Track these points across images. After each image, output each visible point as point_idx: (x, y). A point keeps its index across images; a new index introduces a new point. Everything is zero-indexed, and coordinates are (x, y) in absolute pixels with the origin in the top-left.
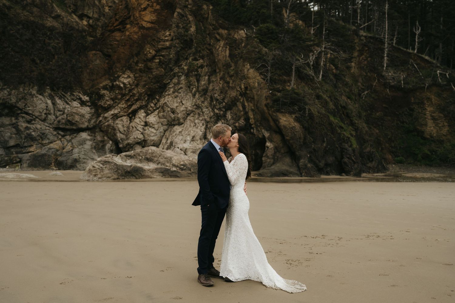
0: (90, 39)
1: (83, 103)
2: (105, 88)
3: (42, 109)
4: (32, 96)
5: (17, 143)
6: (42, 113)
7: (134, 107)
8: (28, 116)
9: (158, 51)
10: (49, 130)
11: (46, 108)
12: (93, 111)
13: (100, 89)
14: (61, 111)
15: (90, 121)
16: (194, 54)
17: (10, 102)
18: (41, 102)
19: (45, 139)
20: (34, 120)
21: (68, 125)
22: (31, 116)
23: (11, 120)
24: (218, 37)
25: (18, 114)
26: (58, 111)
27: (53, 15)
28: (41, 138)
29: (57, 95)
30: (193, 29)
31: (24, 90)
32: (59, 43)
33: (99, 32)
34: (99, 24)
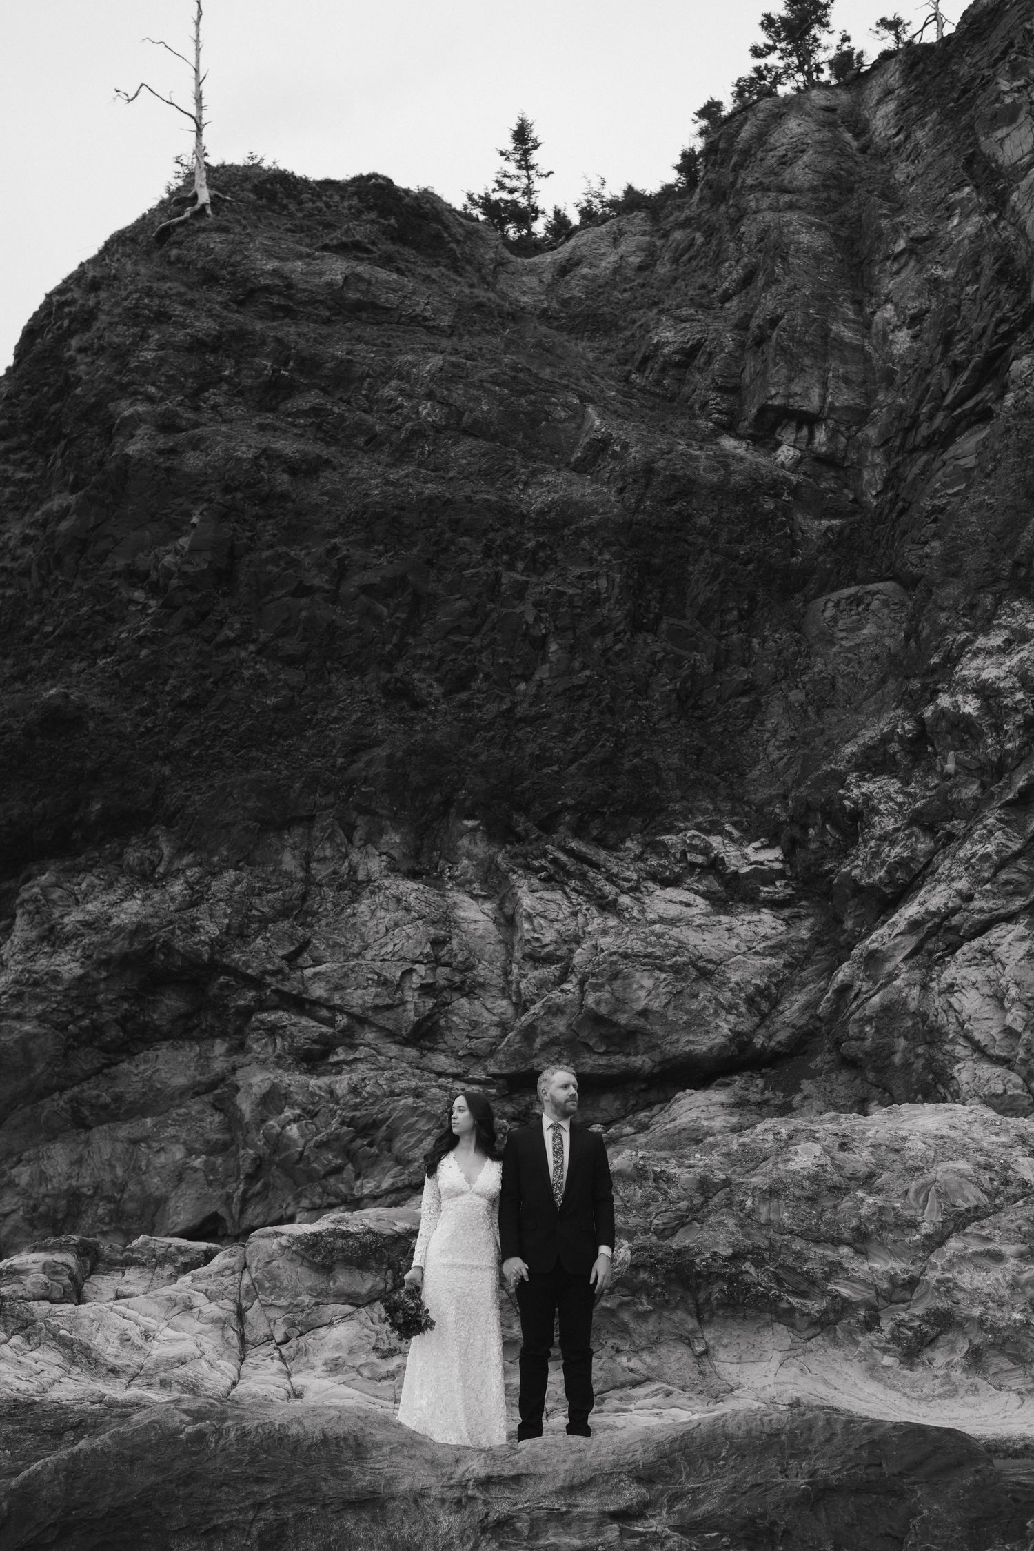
0: (815, 527)
2: (874, 763)
3: (401, 959)
4: (355, 887)
5: (209, 1209)
6: (399, 987)
8: (305, 1021)
10: (418, 1094)
11: (428, 949)
12: (804, 934)
13: (839, 779)
14: (549, 960)
15: (775, 1003)
17: (179, 944)
18: (401, 913)
19: (375, 1161)
20: (347, 1038)
21: (590, 1049)
22: (325, 1013)
23: (205, 1060)
25: (247, 1013)
26: (528, 965)
28: (350, 1156)
29: (536, 864)
31: (307, 860)
32: (594, 576)
33: (872, 477)
34: (869, 432)
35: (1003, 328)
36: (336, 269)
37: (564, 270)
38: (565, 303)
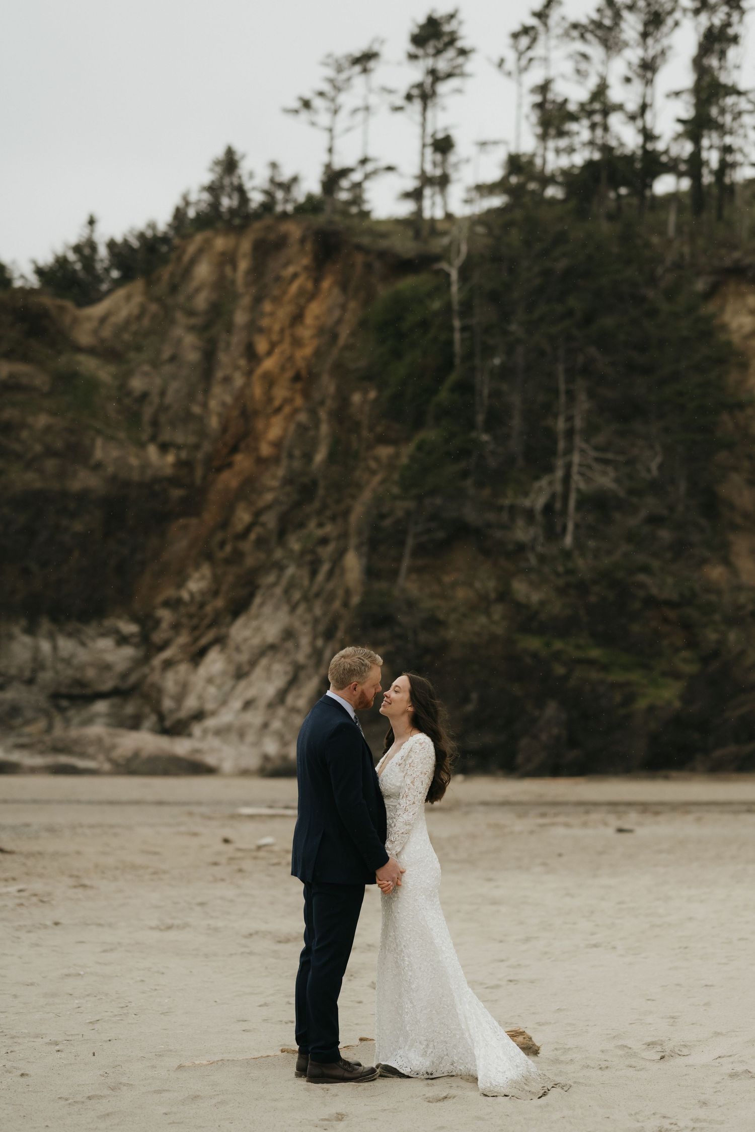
1: (122, 640)
2: (167, 604)
3: (24, 661)
6: (24, 669)
7: (204, 641)
9: (257, 514)
11: (32, 657)
12: (139, 654)
13: (156, 607)
14: (66, 661)
15: (128, 676)
16: (320, 512)
19: (16, 717)
20: (9, 683)
21: (76, 688)
24: (374, 465)
26: (60, 663)
27: (91, 464)
28: (10, 715)
29: (64, 630)
30: (320, 456)
32: (91, 522)
34: (200, 455)
35: (240, 436)
37: (103, 319)
38: (102, 341)
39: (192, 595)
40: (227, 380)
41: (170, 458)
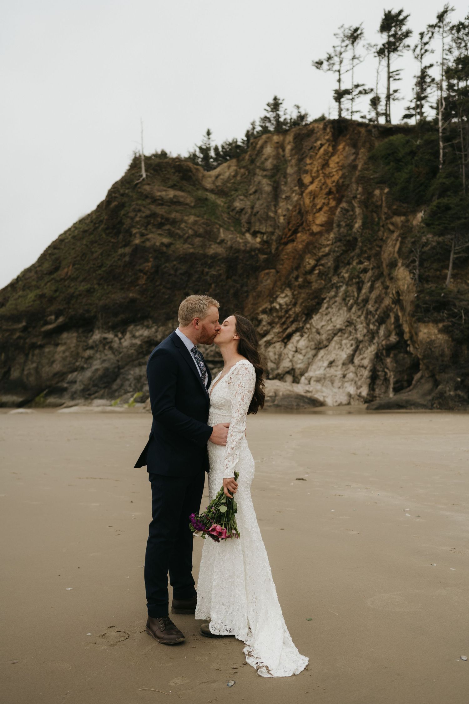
0: (263, 257)
2: (264, 312)
7: (289, 330)
9: (318, 260)
13: (258, 314)
16: (359, 256)
24: (391, 227)
27: (218, 241)
30: (358, 225)
32: (220, 270)
33: (274, 246)
34: (274, 238)
35: (298, 224)
36: (171, 193)
37: (217, 177)
38: (217, 187)
39: (280, 305)
40: (288, 198)
41: (258, 240)
